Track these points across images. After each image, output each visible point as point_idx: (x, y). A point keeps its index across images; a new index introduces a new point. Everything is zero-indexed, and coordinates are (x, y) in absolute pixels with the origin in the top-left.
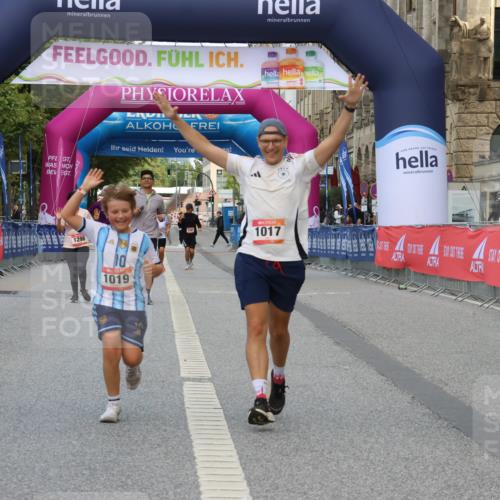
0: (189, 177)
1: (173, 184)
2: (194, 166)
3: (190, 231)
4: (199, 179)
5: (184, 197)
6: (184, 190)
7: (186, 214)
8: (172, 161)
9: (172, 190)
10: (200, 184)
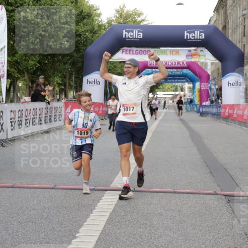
0: (179, 88)
1: (174, 91)
2: (181, 85)
3: (180, 105)
4: (182, 90)
5: (177, 95)
6: (177, 93)
7: (179, 100)
8: (174, 84)
9: (174, 93)
10: (182, 91)
